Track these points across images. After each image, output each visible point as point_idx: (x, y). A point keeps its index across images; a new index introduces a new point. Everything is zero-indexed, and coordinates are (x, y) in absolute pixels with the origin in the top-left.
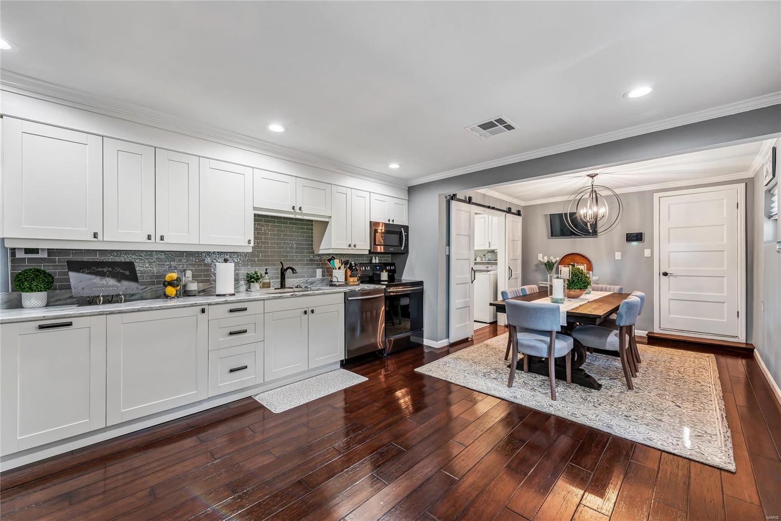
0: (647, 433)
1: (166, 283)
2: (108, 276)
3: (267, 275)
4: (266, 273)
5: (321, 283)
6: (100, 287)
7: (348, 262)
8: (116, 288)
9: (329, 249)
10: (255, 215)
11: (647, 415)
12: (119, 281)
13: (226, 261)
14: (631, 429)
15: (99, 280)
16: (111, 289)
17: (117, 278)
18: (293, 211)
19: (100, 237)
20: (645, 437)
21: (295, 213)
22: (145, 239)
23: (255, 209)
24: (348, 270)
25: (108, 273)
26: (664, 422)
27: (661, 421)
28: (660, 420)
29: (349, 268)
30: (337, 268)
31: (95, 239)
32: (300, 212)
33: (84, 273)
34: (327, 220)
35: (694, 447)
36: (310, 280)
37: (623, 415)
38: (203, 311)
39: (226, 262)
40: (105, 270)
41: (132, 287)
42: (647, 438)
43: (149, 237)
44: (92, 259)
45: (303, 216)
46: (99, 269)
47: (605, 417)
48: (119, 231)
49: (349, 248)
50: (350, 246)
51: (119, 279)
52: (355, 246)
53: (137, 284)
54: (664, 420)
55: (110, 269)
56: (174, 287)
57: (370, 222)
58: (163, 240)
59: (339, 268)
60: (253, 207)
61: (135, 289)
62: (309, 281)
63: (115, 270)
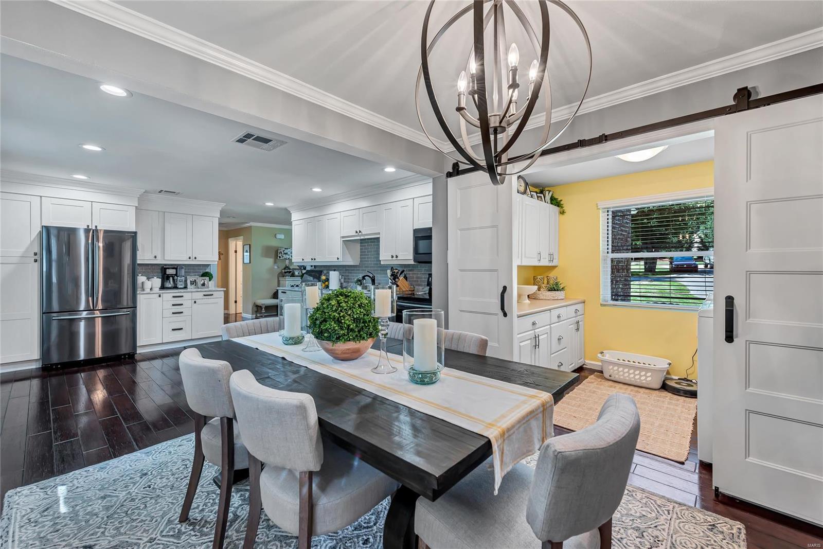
0: (109, 472)
11: (124, 493)
13: (335, 270)
14: (127, 465)
20: (108, 467)
21: (358, 236)
23: (343, 237)
26: (98, 499)
27: (102, 497)
28: (105, 498)
32: (361, 234)
34: (378, 236)
35: (52, 492)
37: (149, 473)
42: (105, 468)
45: (364, 236)
47: (162, 458)
49: (393, 259)
52: (397, 257)
54: (100, 501)
57: (414, 230)
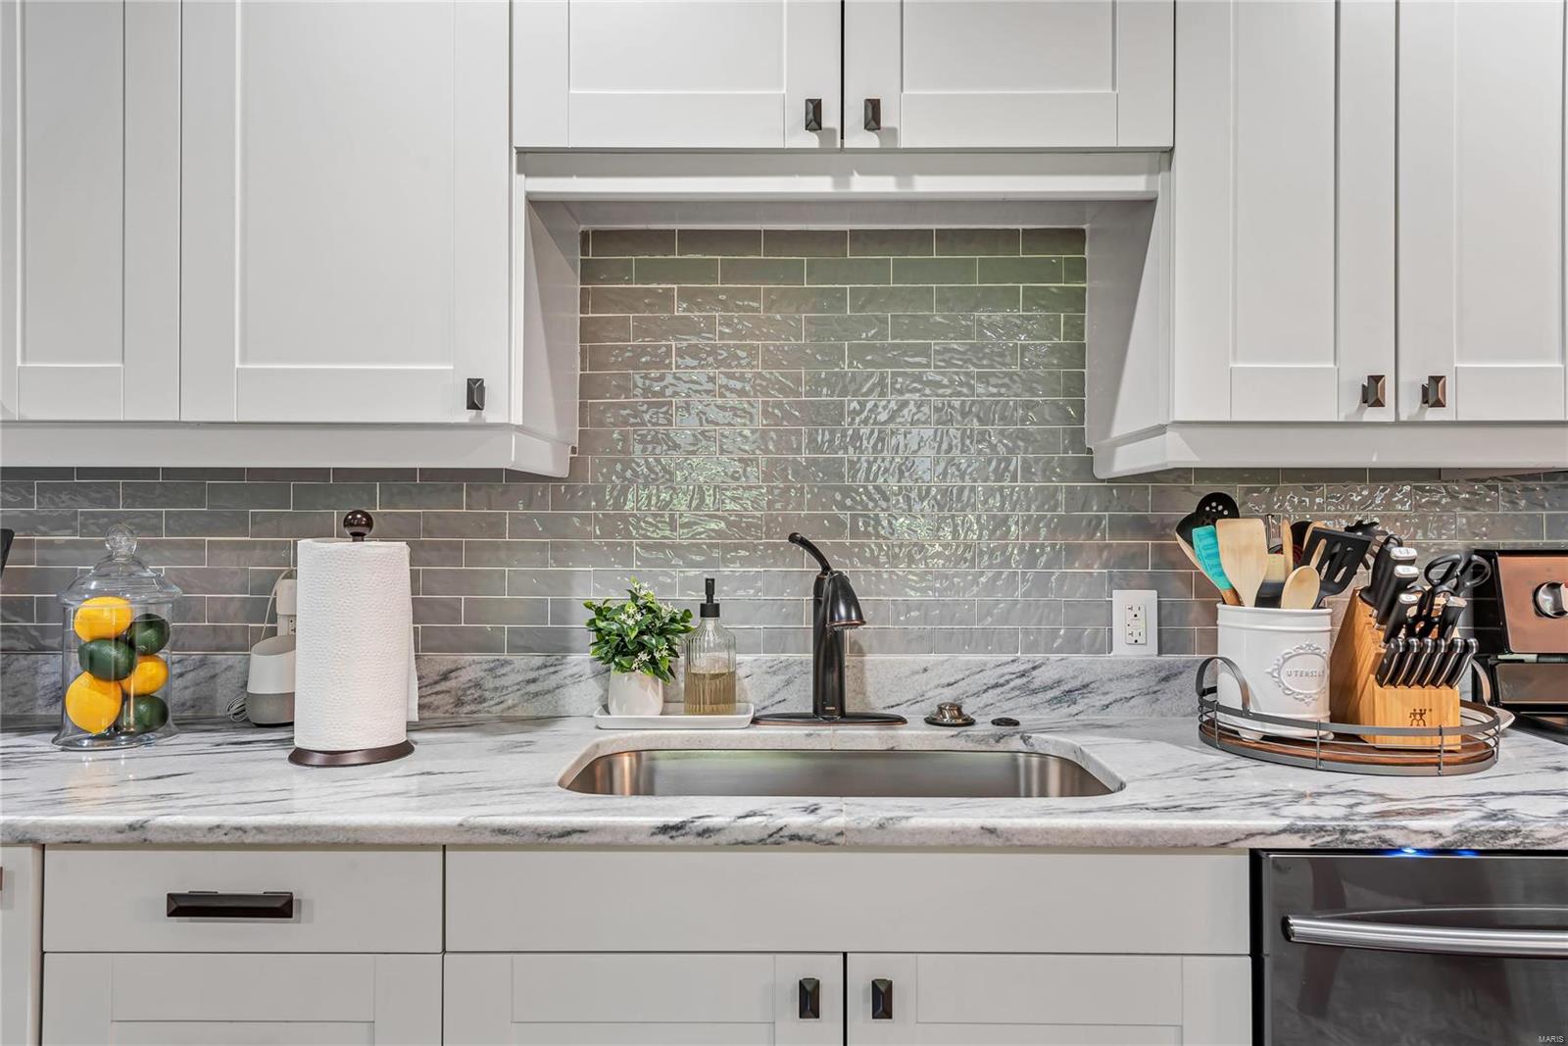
3: (710, 624)
4: (710, 610)
5: (1153, 694)
7: (1364, 546)
10: (537, 205)
13: (359, 527)
18: (814, 139)
21: (833, 156)
23: (530, 159)
24: (1366, 615)
29: (1371, 593)
30: (1249, 595)
32: (872, 141)
36: (1056, 666)
39: (358, 536)
49: (1371, 414)
50: (1372, 393)
52: (1432, 393)
59: (1269, 597)
62: (1042, 677)
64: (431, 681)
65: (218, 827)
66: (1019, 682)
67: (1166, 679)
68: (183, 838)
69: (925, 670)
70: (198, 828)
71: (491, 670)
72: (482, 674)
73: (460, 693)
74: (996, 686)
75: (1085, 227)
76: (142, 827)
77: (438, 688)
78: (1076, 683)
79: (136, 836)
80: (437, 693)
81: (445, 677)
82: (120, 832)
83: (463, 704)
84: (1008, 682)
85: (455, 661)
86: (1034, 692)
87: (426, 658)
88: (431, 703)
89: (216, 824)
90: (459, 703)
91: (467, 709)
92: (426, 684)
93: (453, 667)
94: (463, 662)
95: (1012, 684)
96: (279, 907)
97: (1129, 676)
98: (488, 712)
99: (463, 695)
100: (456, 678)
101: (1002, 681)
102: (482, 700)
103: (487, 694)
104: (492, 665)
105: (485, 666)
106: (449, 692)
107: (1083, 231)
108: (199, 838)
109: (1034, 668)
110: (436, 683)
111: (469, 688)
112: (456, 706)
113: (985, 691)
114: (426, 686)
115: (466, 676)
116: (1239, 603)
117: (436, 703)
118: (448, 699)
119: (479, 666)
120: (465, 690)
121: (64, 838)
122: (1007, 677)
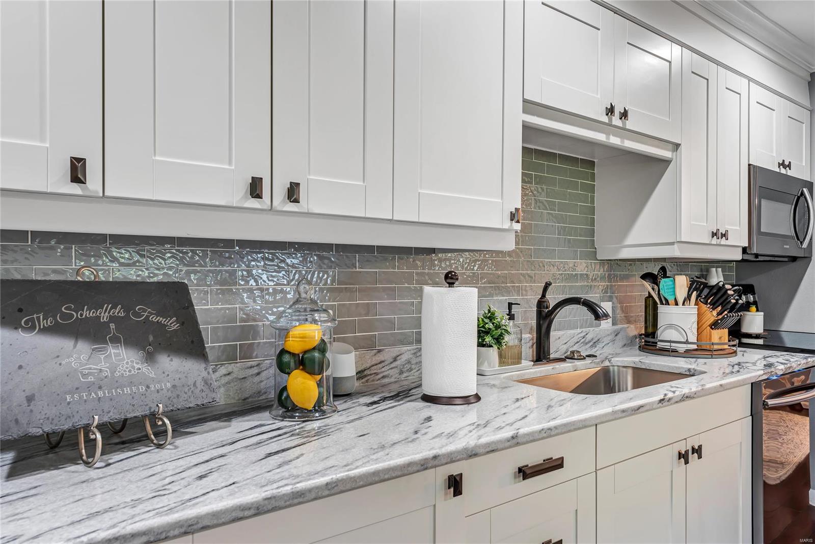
1: (286, 358)
2: (115, 340)
3: (511, 323)
4: (511, 316)
6: (89, 387)
8: (142, 389)
9: (672, 244)
10: (525, 127)
12: (150, 358)
13: (451, 279)
15: (84, 357)
16: (127, 390)
17: (143, 349)
18: (605, 119)
19: (93, 183)
22: (238, 195)
24: (705, 307)
25: (112, 326)
30: (681, 302)
31: (76, 189)
32: (620, 124)
33: (32, 328)
34: (666, 154)
38: (455, 484)
39: (451, 285)
40: (105, 317)
41: (191, 382)
43: (255, 188)
44: (54, 271)
45: (622, 138)
46: (87, 313)
48: (157, 158)
50: (714, 234)
51: (150, 348)
52: (725, 236)
53: (203, 365)
55: (119, 312)
56: (312, 373)
57: (749, 165)
58: (297, 201)
60: (525, 101)
61: (200, 384)
62: (589, 337)
63: (138, 315)
64: (389, 362)
65: (543, 430)
66: (583, 340)
67: (616, 335)
68: (531, 438)
69: (559, 338)
70: (536, 432)
71: (415, 353)
72: (411, 356)
73: (401, 367)
74: (577, 342)
75: (595, 160)
76: (516, 436)
77: (393, 365)
78: (596, 339)
79: (515, 441)
80: (392, 368)
81: (395, 360)
82: (509, 441)
83: (403, 373)
84: (580, 340)
85: (399, 351)
86: (587, 344)
87: (387, 350)
88: (389, 374)
89: (541, 428)
90: (401, 373)
91: (405, 375)
92: (386, 364)
93: (398, 354)
94: (403, 351)
95: (581, 341)
96: (556, 465)
97: (609, 335)
98: (414, 376)
99: (403, 368)
100: (400, 359)
101: (579, 340)
102: (410, 370)
103: (413, 366)
104: (415, 351)
105: (412, 352)
106: (397, 367)
107: (594, 162)
108: (537, 437)
109: (587, 334)
110: (391, 363)
111: (406, 364)
112: (400, 374)
113: (575, 345)
114: (387, 365)
115: (404, 358)
116: (677, 304)
117: (391, 374)
118: (397, 371)
119: (410, 352)
120: (404, 365)
121: (488, 450)
122: (580, 339)
